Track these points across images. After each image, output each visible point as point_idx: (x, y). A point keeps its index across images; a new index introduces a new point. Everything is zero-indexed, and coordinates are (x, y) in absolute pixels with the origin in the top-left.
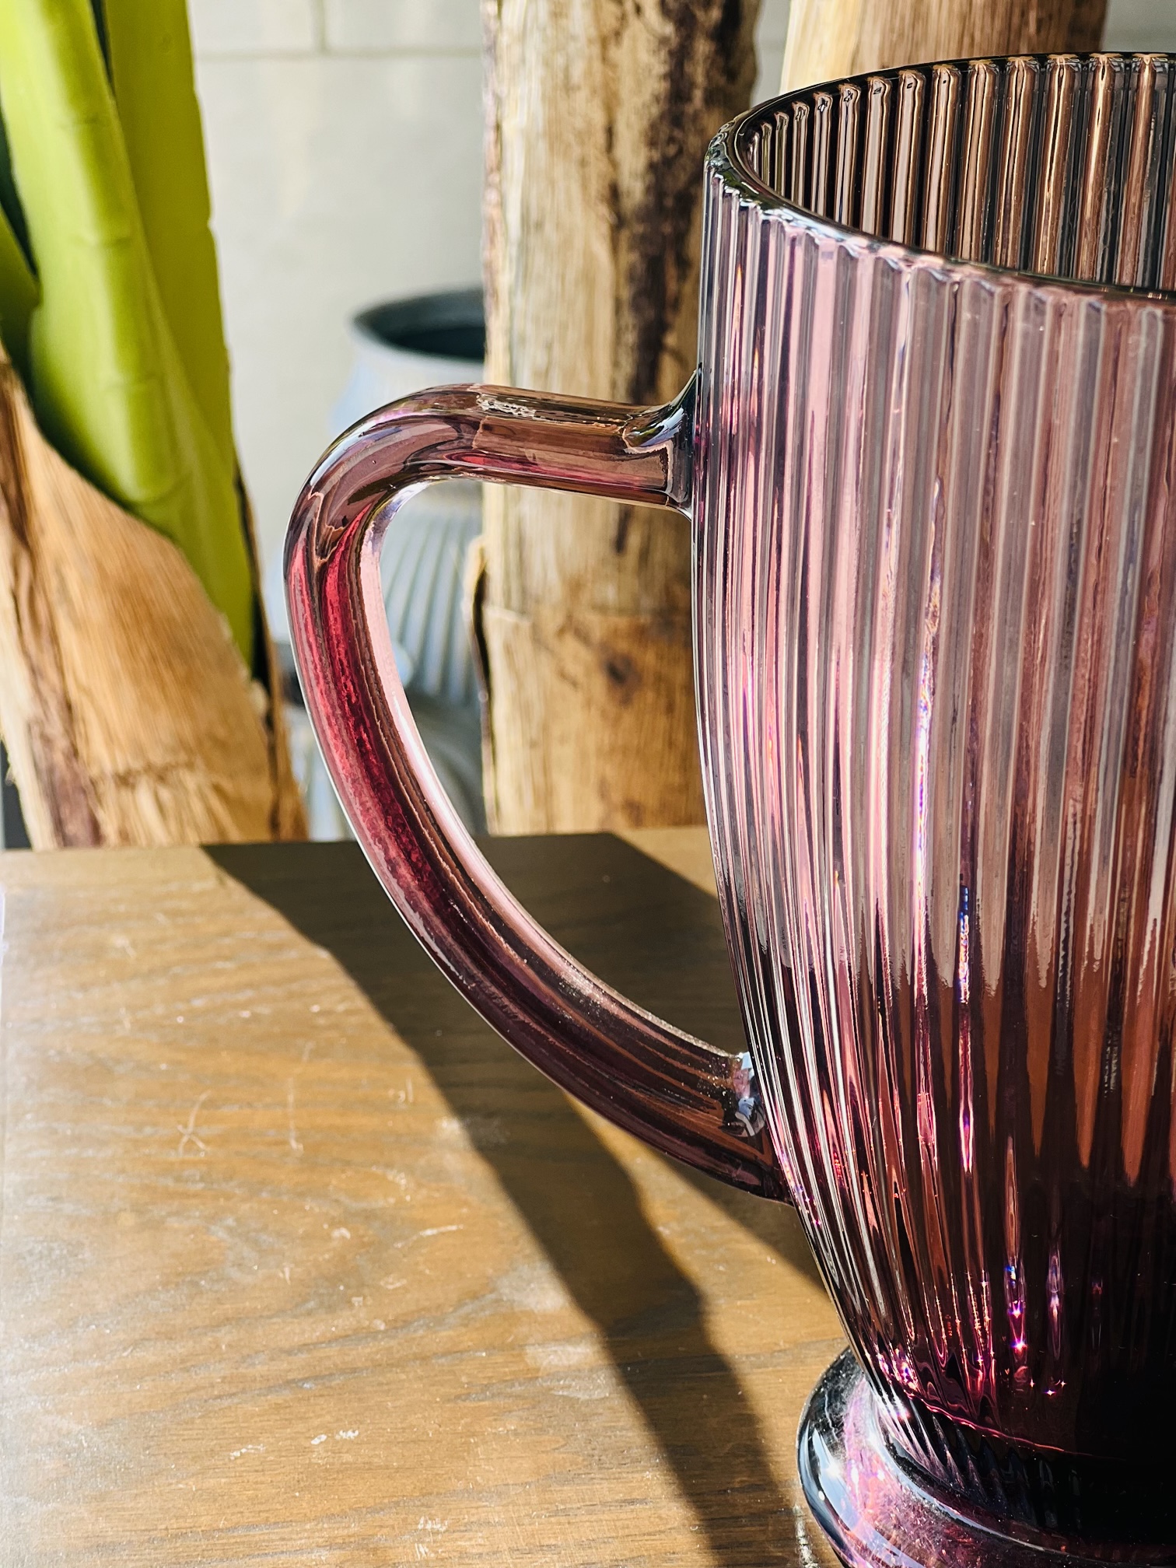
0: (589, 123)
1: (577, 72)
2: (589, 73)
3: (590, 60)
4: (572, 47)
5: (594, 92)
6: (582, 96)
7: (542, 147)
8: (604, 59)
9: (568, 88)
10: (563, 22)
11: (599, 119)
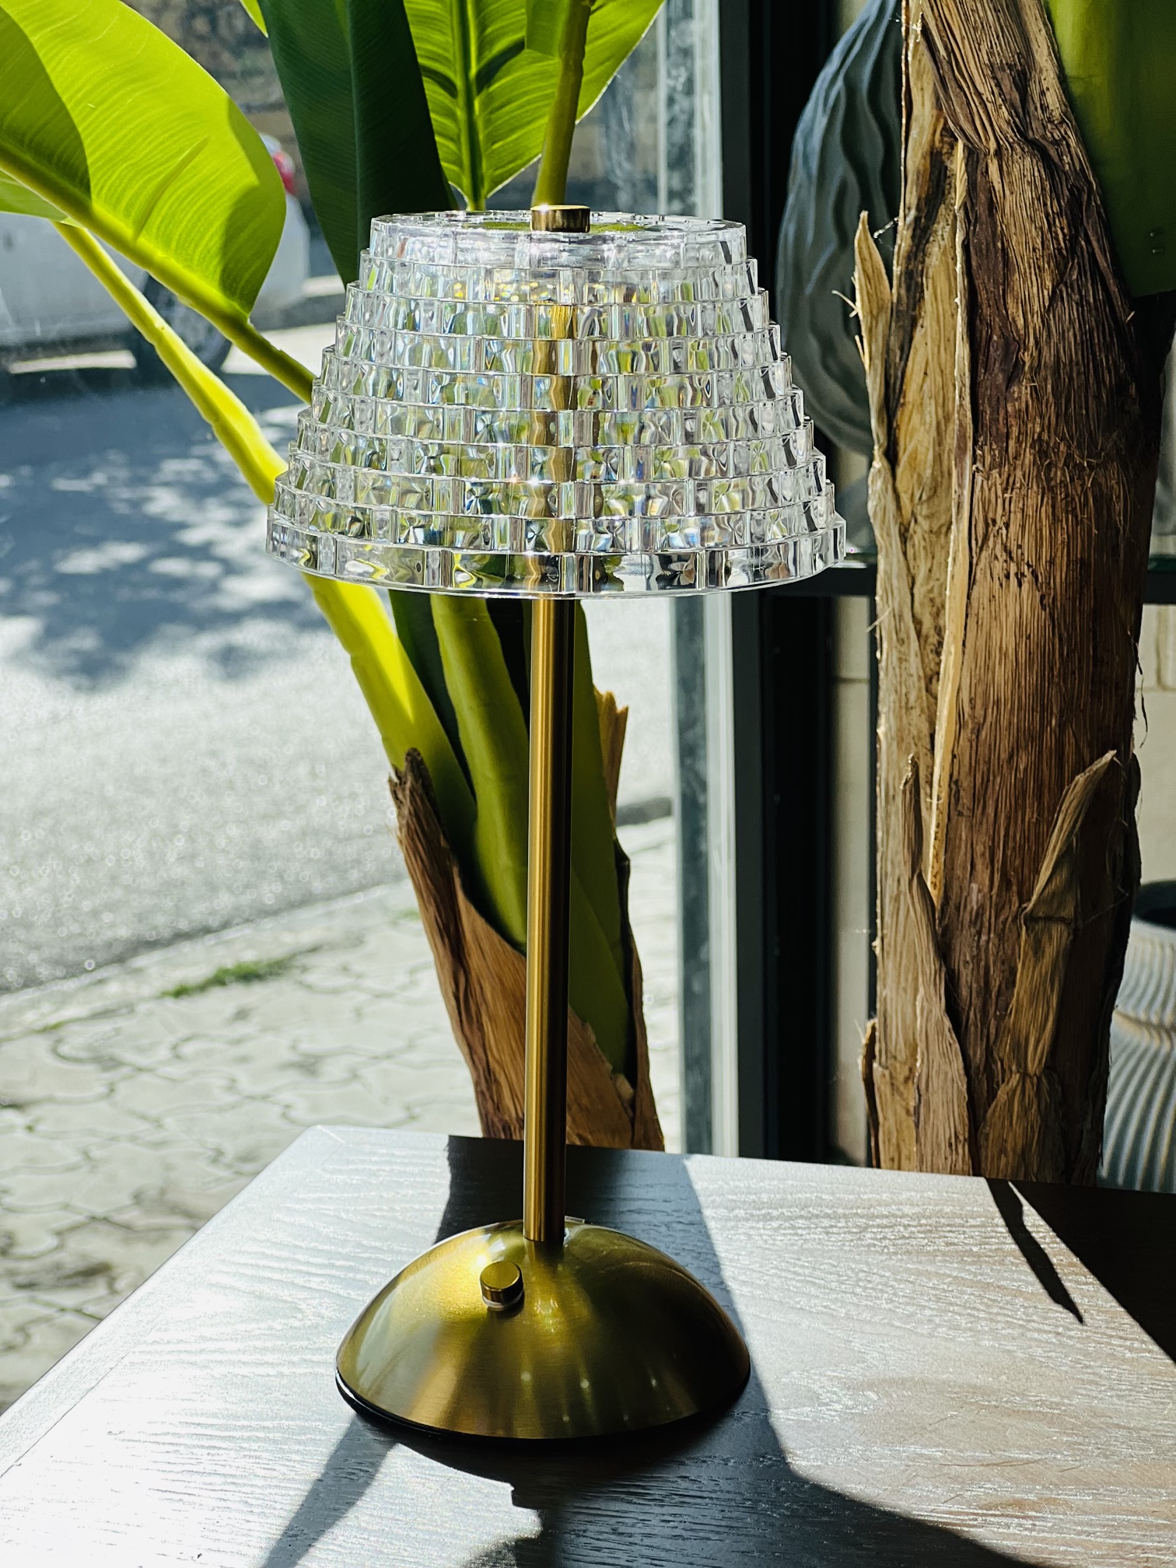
0: (920, 732)
1: (913, 697)
2: (919, 698)
3: (920, 689)
4: (910, 681)
5: (922, 710)
6: (916, 712)
7: (895, 744)
8: (927, 690)
9: (909, 709)
10: (904, 664)
11: (925, 730)
